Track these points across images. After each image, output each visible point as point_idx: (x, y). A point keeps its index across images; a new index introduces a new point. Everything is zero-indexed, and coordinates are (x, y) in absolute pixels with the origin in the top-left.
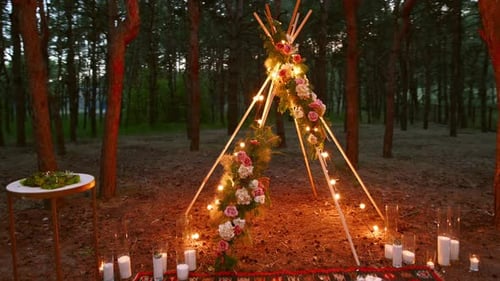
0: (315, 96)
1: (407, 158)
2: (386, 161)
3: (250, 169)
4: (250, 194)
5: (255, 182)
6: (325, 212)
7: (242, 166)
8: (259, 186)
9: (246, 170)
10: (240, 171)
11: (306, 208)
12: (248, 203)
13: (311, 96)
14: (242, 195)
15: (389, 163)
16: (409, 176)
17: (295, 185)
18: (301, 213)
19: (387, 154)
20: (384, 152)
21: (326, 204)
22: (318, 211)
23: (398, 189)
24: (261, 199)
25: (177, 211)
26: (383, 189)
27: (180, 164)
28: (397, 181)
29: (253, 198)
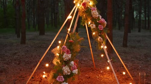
0: (101, 17)
1: (134, 47)
2: (125, 49)
3: (70, 56)
4: (70, 69)
5: (72, 62)
6: (102, 76)
7: (65, 54)
8: (74, 65)
9: (67, 56)
10: (64, 57)
11: (91, 74)
12: (69, 74)
13: (99, 16)
14: (66, 69)
15: (127, 50)
16: (138, 56)
17: (83, 62)
18: (90, 77)
19: (125, 45)
20: (123, 44)
21: (101, 72)
22: (98, 76)
23: (134, 63)
24: (76, 71)
25: (22, 79)
26: (128, 63)
27: (16, 52)
28: (133, 59)
29: (72, 71)
